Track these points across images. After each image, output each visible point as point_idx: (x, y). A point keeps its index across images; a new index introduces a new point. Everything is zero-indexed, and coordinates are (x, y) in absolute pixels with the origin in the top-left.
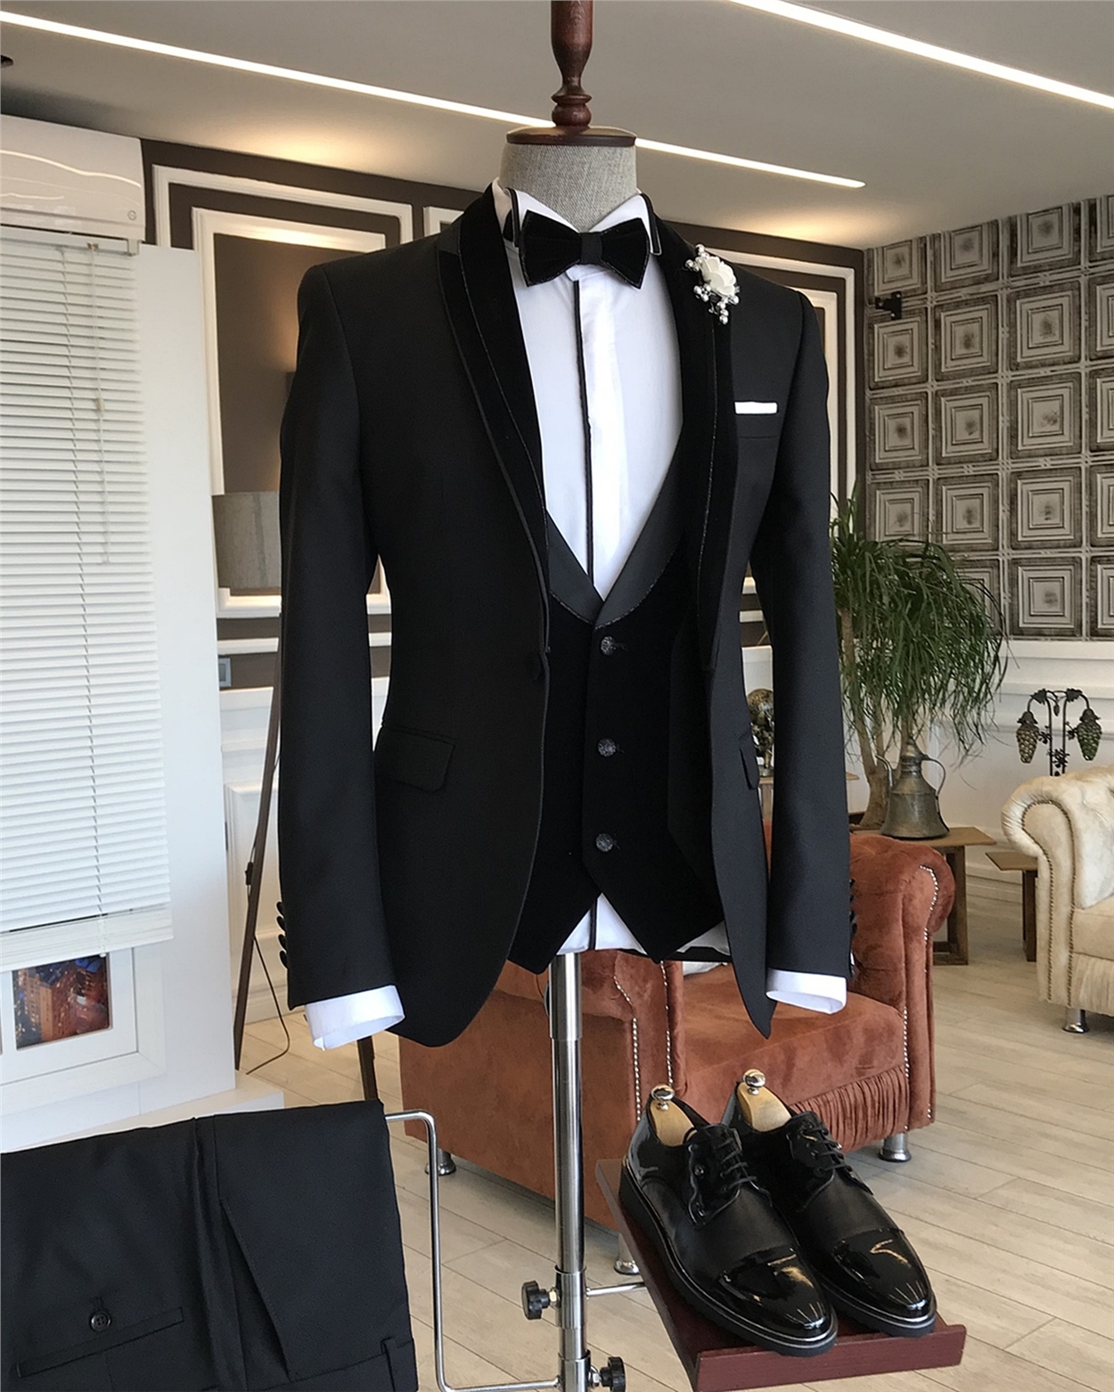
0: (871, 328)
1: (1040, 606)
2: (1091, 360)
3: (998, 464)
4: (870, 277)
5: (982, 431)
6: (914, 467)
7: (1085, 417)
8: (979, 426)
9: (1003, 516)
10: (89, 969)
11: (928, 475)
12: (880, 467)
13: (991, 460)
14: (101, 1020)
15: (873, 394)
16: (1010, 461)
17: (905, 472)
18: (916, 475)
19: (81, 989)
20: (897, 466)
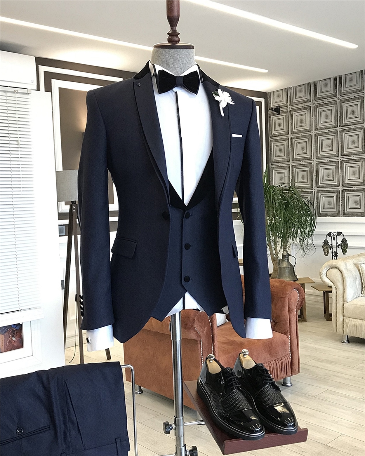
0: (270, 117)
1: (326, 206)
2: (341, 127)
3: (312, 161)
4: (270, 101)
5: (307, 150)
6: (285, 162)
7: (340, 145)
8: (305, 148)
9: (314, 177)
10: (16, 328)
11: (289, 164)
12: (274, 162)
13: (309, 159)
14: (20, 345)
15: (271, 139)
16: (316, 159)
17: (282, 164)
18: (286, 164)
19: (14, 335)
20: (279, 162)
